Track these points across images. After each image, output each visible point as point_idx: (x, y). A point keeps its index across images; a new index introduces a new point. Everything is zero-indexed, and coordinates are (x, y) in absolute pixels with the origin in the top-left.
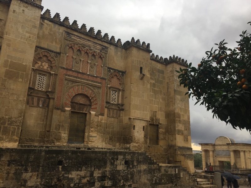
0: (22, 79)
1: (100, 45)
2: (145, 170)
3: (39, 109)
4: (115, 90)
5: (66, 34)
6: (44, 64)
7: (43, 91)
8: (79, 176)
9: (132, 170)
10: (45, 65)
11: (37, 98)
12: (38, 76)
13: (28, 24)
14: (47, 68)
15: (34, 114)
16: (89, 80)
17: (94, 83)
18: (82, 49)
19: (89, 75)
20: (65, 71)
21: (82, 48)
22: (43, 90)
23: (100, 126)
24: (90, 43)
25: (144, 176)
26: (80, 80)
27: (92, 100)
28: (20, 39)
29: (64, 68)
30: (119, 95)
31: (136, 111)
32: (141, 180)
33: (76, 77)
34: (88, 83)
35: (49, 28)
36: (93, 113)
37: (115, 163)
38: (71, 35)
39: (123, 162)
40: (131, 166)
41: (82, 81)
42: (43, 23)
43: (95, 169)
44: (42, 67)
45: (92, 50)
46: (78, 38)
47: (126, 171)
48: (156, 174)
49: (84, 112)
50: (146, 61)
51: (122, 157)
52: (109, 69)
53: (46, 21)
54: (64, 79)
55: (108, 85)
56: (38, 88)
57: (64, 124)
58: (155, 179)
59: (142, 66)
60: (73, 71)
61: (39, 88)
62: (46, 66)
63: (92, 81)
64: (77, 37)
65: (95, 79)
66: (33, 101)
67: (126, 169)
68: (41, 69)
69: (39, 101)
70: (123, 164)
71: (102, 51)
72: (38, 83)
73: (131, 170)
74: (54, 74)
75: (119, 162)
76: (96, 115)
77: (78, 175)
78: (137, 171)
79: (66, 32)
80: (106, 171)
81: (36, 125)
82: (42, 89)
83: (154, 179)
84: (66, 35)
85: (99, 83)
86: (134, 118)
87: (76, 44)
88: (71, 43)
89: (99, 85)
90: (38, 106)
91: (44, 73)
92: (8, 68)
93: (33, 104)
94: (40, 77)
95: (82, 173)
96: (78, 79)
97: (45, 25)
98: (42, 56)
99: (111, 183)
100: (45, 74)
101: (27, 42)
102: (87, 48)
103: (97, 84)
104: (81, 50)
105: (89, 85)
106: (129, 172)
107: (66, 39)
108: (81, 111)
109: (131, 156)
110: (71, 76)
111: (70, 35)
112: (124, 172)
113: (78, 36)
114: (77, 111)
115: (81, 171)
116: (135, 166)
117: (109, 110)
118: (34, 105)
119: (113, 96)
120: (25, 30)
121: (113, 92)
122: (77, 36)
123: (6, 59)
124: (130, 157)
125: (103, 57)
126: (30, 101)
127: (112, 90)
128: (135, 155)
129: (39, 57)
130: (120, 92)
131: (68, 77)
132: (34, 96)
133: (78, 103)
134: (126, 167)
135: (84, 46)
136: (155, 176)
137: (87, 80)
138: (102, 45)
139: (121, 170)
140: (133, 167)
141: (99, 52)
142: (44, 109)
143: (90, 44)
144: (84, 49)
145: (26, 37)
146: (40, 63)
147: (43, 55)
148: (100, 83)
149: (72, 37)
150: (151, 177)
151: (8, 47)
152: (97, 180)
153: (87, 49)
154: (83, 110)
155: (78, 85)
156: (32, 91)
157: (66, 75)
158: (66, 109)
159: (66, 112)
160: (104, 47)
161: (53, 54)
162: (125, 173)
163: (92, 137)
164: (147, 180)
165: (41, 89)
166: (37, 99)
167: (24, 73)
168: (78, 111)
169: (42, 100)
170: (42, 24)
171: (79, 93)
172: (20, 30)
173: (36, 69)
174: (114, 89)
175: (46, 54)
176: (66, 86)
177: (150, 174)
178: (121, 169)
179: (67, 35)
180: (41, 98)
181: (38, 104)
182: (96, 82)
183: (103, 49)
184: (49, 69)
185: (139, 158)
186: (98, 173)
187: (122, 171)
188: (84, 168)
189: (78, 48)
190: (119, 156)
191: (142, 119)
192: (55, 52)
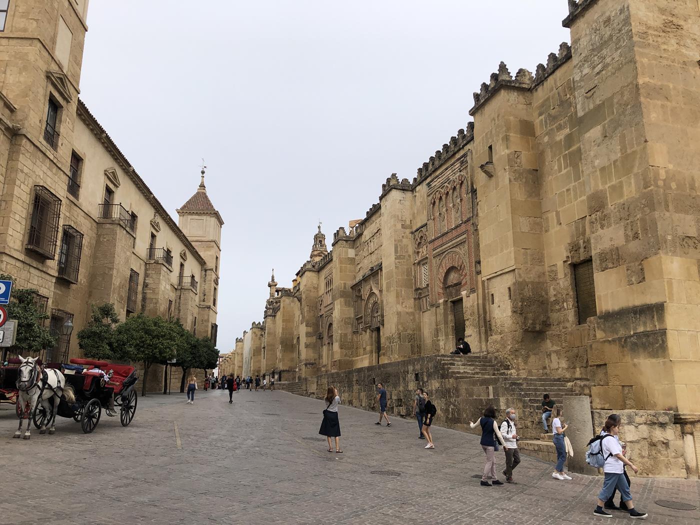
3: (428, 311)
5: (427, 188)
10: (424, 249)
12: (423, 268)
14: (426, 251)
16: (454, 239)
19: (452, 229)
20: (432, 246)
21: (442, 190)
24: (448, 173)
29: (431, 242)
33: (441, 246)
34: (453, 244)
37: (407, 379)
39: (413, 377)
40: (421, 384)
41: (447, 245)
43: (392, 388)
44: (423, 255)
45: (452, 181)
46: (437, 178)
49: (461, 297)
51: (412, 368)
53: (418, 188)
54: (432, 257)
56: (425, 285)
59: (490, 142)
60: (439, 237)
63: (456, 237)
65: (459, 231)
66: (424, 305)
70: (413, 381)
71: (462, 168)
72: (424, 278)
75: (409, 376)
76: (467, 296)
79: (427, 185)
88: (433, 195)
96: (444, 247)
97: (417, 192)
98: (419, 241)
100: (426, 261)
102: (446, 185)
103: (462, 238)
104: (442, 195)
105: (454, 247)
107: (430, 195)
108: (458, 296)
110: (438, 247)
111: (431, 185)
116: (425, 382)
118: (425, 308)
123: (385, 271)
124: (420, 367)
131: (435, 252)
132: (423, 297)
133: (452, 285)
135: (443, 185)
136: (451, 403)
137: (451, 240)
138: (461, 158)
141: (459, 174)
146: (420, 250)
147: (420, 237)
148: (465, 232)
155: (445, 257)
156: (419, 291)
157: (434, 249)
158: (440, 301)
159: (440, 307)
161: (425, 229)
168: (455, 298)
170: (415, 194)
171: (448, 268)
173: (419, 262)
175: (421, 234)
178: (412, 388)
181: (427, 305)
182: (460, 235)
183: (462, 163)
186: (395, 395)
189: (439, 196)
190: (409, 367)
192: (425, 225)
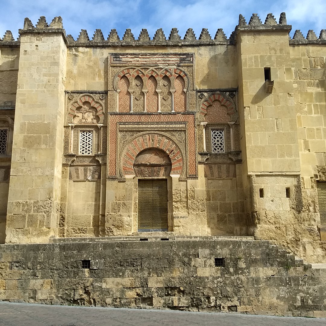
0: (46, 144)
1: (175, 54)
2: (268, 279)
3: (87, 182)
4: (219, 128)
5: (112, 58)
6: (86, 115)
7: (90, 157)
8: (121, 286)
9: (236, 277)
10: (88, 116)
11: (83, 167)
12: (80, 135)
13: (45, 63)
14: (92, 119)
15: (83, 191)
16: (162, 123)
17: (171, 126)
18: (142, 73)
19: (160, 114)
20: (117, 118)
21: (143, 71)
22: (91, 154)
23: (193, 197)
24: (155, 59)
25: (268, 290)
26: (144, 126)
27: (171, 156)
28: (36, 89)
29: (116, 114)
30: (230, 135)
31: (263, 160)
32: (260, 298)
34: (160, 128)
35: (86, 58)
36: (175, 176)
37: (193, 263)
38: (121, 57)
39: (212, 261)
40: (231, 270)
41: (149, 126)
42: (77, 53)
43: (149, 274)
44: (84, 121)
45: (161, 69)
46: (134, 56)
47: (219, 279)
48: (305, 288)
49: (160, 178)
50: (278, 52)
51: (207, 251)
52: (199, 94)
53: (81, 49)
54: (118, 130)
55: (200, 122)
56: (83, 153)
57: (125, 202)
58: (301, 297)
59: (268, 65)
60: (131, 114)
61: (85, 153)
62: (89, 118)
63: (167, 123)
64: (132, 56)
65: (172, 118)
66: (78, 174)
67: (219, 275)
68: (83, 124)
69: (85, 171)
70: (210, 266)
71: (182, 64)
72: (82, 146)
73: (233, 278)
74: (102, 126)
75: (200, 260)
76: (180, 180)
77: (118, 284)
78: (248, 279)
79: (112, 54)
80: (173, 278)
81: (86, 207)
82: (89, 153)
83: (299, 297)
84: (112, 60)
85: (180, 123)
86: (259, 174)
87: (131, 68)
88: (122, 69)
89: (181, 126)
90: (86, 180)
91: (88, 129)
92: (26, 134)
93: (78, 177)
94: (84, 135)
95: (127, 281)
96: (141, 126)
97: (80, 55)
98: (81, 104)
99: (186, 302)
100: (91, 129)
101: (45, 90)
102: (151, 68)
103: (178, 126)
104: (140, 75)
105: (162, 131)
106: (227, 282)
107: (114, 66)
108: (154, 176)
109: (230, 250)
110: (129, 123)
111: (119, 58)
112: (215, 281)
113: (134, 54)
114: (148, 178)
115: (123, 276)
116: (241, 269)
117: (211, 168)
118: (80, 178)
119: (217, 139)
120: (42, 73)
121: (215, 132)
122: (131, 54)
123: (22, 121)
124: (228, 252)
125: (186, 75)
126: (74, 175)
127: (212, 130)
128: (240, 246)
129: (78, 106)
130: (231, 130)
131: (124, 126)
132: (78, 165)
133: (146, 164)
134: (219, 272)
135: (145, 67)
136: (300, 291)
137: (158, 123)
138: (180, 55)
139: (208, 278)
140: (236, 272)
141: (175, 67)
142: (95, 182)
143: (157, 59)
144: (147, 72)
145: (44, 83)
146: (80, 115)
147: (83, 101)
148: (184, 123)
149: (123, 59)
150: (290, 292)
151: (22, 104)
152: (156, 294)
153: (152, 70)
154: (158, 175)
155: (142, 136)
156: (74, 158)
158: (127, 177)
159: (126, 182)
160: (185, 56)
161: (97, 97)
162: (218, 282)
163: (178, 217)
164: (278, 298)
165: (87, 154)
166: (83, 170)
167: (48, 135)
168: (150, 178)
169: (90, 170)
170: (76, 55)
171: (146, 147)
172: (36, 76)
173: (76, 127)
174: (216, 128)
175: (87, 99)
176: (122, 142)
177: (285, 286)
178: (207, 275)
179: (115, 59)
180: (89, 167)
181: (86, 175)
182: (175, 123)
183: (182, 60)
184: (95, 121)
185: (250, 254)
186: (157, 282)
187: (210, 278)
188: (128, 272)
189: (136, 75)
190: (200, 250)
191: (280, 173)
192: (99, 93)
